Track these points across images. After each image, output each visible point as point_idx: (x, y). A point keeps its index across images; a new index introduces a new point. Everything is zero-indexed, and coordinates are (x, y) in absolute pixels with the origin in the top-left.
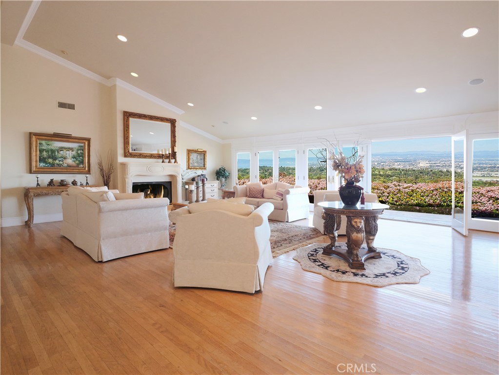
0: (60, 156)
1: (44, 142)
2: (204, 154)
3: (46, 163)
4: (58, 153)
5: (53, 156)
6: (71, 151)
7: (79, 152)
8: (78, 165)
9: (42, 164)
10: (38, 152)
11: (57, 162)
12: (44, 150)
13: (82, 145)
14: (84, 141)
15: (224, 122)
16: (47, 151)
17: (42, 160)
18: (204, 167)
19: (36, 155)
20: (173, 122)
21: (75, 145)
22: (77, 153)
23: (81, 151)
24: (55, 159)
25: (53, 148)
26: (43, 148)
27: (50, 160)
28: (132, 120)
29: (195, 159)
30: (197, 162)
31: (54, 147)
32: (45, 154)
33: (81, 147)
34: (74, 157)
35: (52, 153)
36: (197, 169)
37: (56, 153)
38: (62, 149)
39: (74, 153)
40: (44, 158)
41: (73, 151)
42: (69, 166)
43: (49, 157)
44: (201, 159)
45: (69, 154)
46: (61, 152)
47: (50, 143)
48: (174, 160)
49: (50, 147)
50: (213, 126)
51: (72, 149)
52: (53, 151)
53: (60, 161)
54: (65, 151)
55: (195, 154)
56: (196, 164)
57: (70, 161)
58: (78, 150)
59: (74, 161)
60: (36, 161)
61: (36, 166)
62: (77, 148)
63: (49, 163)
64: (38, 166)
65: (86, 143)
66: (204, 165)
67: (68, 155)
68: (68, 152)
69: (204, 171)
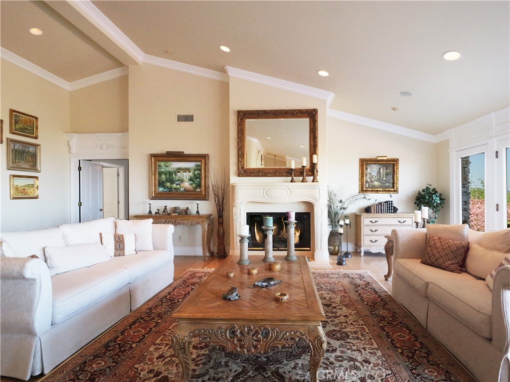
0: (177, 178)
1: (162, 164)
2: (394, 165)
3: (164, 186)
4: (175, 175)
5: (170, 179)
6: (187, 172)
7: (196, 172)
8: (195, 188)
9: (161, 189)
10: (157, 176)
11: (174, 185)
12: (163, 172)
13: (199, 163)
14: (201, 159)
15: (403, 93)
16: (165, 174)
17: (161, 184)
18: (393, 187)
19: (155, 180)
20: (312, 115)
21: (191, 165)
22: (194, 174)
23: (198, 172)
24: (172, 182)
25: (170, 170)
26: (162, 170)
27: (168, 184)
28: (248, 122)
29: (374, 174)
30: (379, 180)
31: (172, 168)
32: (163, 176)
33: (198, 166)
34: (191, 180)
35: (170, 176)
36: (377, 191)
37: (174, 176)
38: (179, 170)
39: (191, 174)
40: (163, 182)
41: (189, 172)
42: (186, 190)
43: (167, 181)
44: (387, 174)
45: (186, 176)
46: (179, 174)
47: (168, 164)
48: (312, 178)
49: (168, 169)
50: (394, 109)
51: (188, 170)
52: (170, 173)
53: (177, 185)
54: (182, 172)
55: (374, 166)
56: (376, 183)
57: (187, 185)
58: (195, 170)
59: (191, 184)
60: (155, 186)
61: (155, 192)
62: (194, 168)
63: (167, 187)
64: (157, 192)
65: (203, 161)
66: (393, 183)
67: (184, 178)
68: (185, 174)
69: (393, 195)
